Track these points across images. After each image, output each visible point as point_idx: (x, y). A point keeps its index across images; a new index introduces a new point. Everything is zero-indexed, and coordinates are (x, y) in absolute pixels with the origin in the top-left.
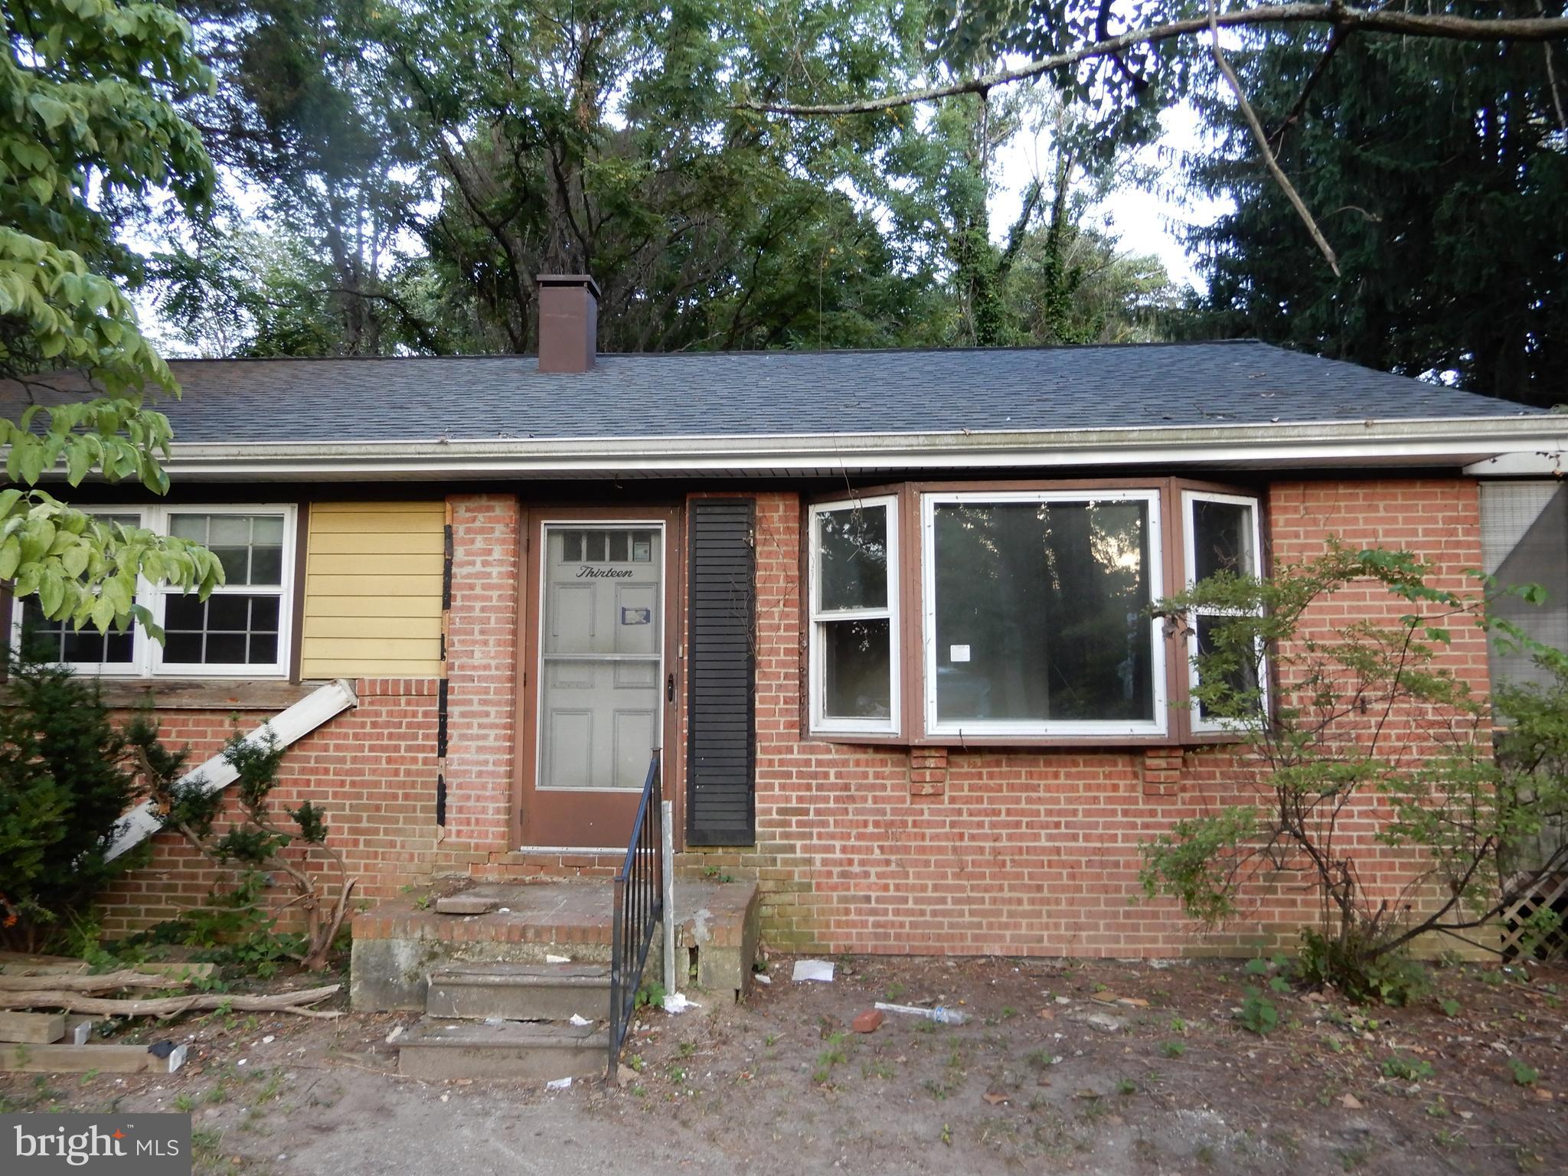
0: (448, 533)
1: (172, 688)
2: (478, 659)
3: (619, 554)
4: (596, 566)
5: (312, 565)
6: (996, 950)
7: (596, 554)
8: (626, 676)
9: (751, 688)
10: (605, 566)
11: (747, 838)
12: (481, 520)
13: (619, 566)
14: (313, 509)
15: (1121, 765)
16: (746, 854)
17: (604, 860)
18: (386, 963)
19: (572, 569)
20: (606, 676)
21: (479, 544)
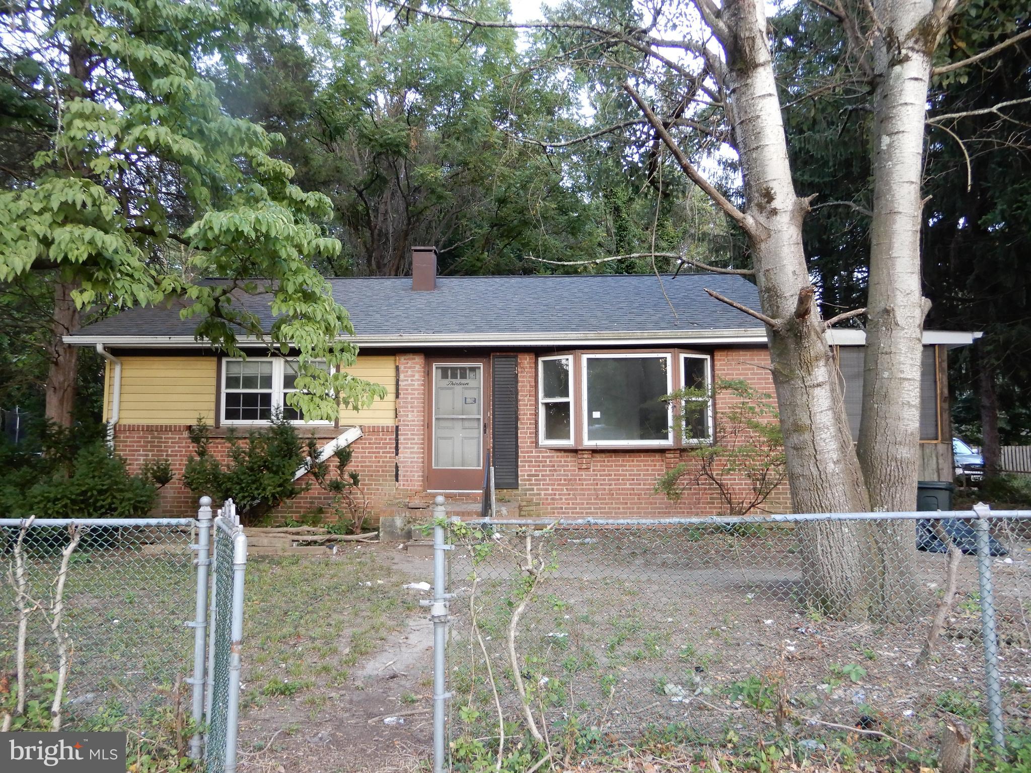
0: (397, 368)
2: (410, 418)
3: (463, 376)
4: (454, 381)
7: (454, 376)
8: (467, 424)
9: (517, 428)
10: (458, 381)
11: (515, 486)
12: (410, 363)
13: (464, 381)
15: (657, 457)
16: (515, 492)
17: (460, 495)
18: (392, 525)
19: (445, 382)
20: (459, 424)
21: (410, 373)
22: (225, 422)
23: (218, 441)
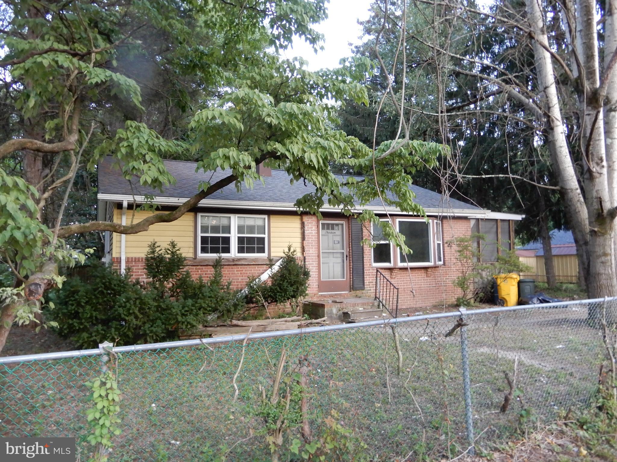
0: (303, 224)
1: (239, 260)
2: (311, 252)
3: (333, 229)
4: (329, 231)
5: (272, 230)
6: (404, 307)
7: (328, 229)
8: (335, 255)
9: (363, 257)
10: (330, 231)
11: (363, 288)
12: (310, 220)
13: (333, 231)
14: (271, 216)
15: (423, 271)
16: (363, 291)
17: (336, 295)
18: (331, 313)
19: (325, 231)
20: (331, 255)
21: (310, 226)
22: (201, 255)
23: (199, 267)
